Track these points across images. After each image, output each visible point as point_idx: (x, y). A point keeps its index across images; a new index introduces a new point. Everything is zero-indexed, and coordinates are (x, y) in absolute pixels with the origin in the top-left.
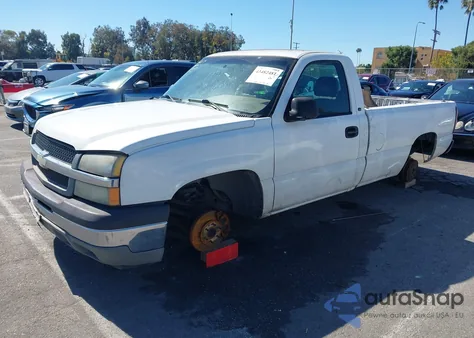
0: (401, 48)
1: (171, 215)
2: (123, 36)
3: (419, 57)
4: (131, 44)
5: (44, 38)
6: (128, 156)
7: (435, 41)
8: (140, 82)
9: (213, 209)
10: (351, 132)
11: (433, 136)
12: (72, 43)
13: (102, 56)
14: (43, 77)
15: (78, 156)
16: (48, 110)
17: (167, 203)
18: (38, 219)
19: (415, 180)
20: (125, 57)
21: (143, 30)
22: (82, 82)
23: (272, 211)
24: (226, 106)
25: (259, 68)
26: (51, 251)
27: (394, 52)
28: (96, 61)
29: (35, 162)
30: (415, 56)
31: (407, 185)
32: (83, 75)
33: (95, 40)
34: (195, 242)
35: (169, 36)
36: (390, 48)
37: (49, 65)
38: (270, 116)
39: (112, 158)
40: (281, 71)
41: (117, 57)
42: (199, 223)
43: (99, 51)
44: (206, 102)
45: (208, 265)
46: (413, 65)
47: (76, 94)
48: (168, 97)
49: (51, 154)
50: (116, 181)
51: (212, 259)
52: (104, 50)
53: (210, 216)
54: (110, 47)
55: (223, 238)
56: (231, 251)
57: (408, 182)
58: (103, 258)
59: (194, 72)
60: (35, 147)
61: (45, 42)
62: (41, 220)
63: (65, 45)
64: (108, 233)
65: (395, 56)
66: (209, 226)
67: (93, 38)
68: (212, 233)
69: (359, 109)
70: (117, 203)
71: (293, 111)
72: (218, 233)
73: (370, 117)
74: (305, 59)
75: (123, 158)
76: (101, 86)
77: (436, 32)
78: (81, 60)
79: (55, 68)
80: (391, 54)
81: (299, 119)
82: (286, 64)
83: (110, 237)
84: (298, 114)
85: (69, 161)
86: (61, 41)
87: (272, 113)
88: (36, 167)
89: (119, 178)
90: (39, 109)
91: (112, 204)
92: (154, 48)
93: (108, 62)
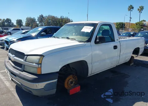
0: (120, 23)
1: (59, 77)
2: (35, 20)
3: (126, 25)
4: (38, 22)
5: (11, 21)
6: (44, 56)
7: (130, 21)
8: (43, 33)
9: (72, 74)
10: (115, 47)
11: (138, 48)
12: (19, 22)
13: (29, 26)
14: (10, 33)
15: (26, 56)
16: (13, 42)
17: (57, 72)
18: (11, 79)
19: (133, 63)
20: (36, 26)
21: (41, 18)
22: (24, 33)
23: (91, 74)
24: (75, 39)
25: (85, 27)
26: (15, 90)
27: (118, 24)
28: (27, 27)
29: (10, 59)
30: (125, 25)
31: (131, 64)
32: (24, 31)
33: (27, 21)
34: (66, 86)
35: (49, 20)
36: (117, 23)
37: (12, 29)
38: (90, 42)
39: (39, 57)
40: (93, 27)
41: (33, 26)
42: (67, 79)
43: (28, 25)
44: (68, 38)
45: (70, 94)
46: (124, 28)
47: (22, 37)
48: (54, 37)
49: (16, 56)
50: (40, 65)
51: (72, 92)
52: (29, 24)
53: (71, 77)
54: (31, 23)
55: (75, 84)
56: (78, 89)
57: (131, 63)
58: (35, 93)
59: (63, 29)
60: (10, 54)
61: (11, 22)
62: (12, 80)
63: (17, 23)
64: (37, 84)
65: (118, 25)
66: (71, 80)
67: (26, 21)
68: (72, 82)
69: (117, 40)
70: (40, 73)
71: (98, 40)
72: (74, 83)
73: (121, 43)
74: (100, 24)
75: (43, 57)
76: (30, 34)
77: (131, 18)
78: (22, 27)
79: (14, 30)
80: (117, 25)
81: (100, 43)
82: (94, 25)
83: (38, 85)
84: (99, 41)
85: (23, 58)
86: (16, 22)
87: (91, 41)
88: (10, 61)
89: (41, 64)
90: (10, 42)
91: (38, 73)
92: (45, 24)
93: (30, 28)
